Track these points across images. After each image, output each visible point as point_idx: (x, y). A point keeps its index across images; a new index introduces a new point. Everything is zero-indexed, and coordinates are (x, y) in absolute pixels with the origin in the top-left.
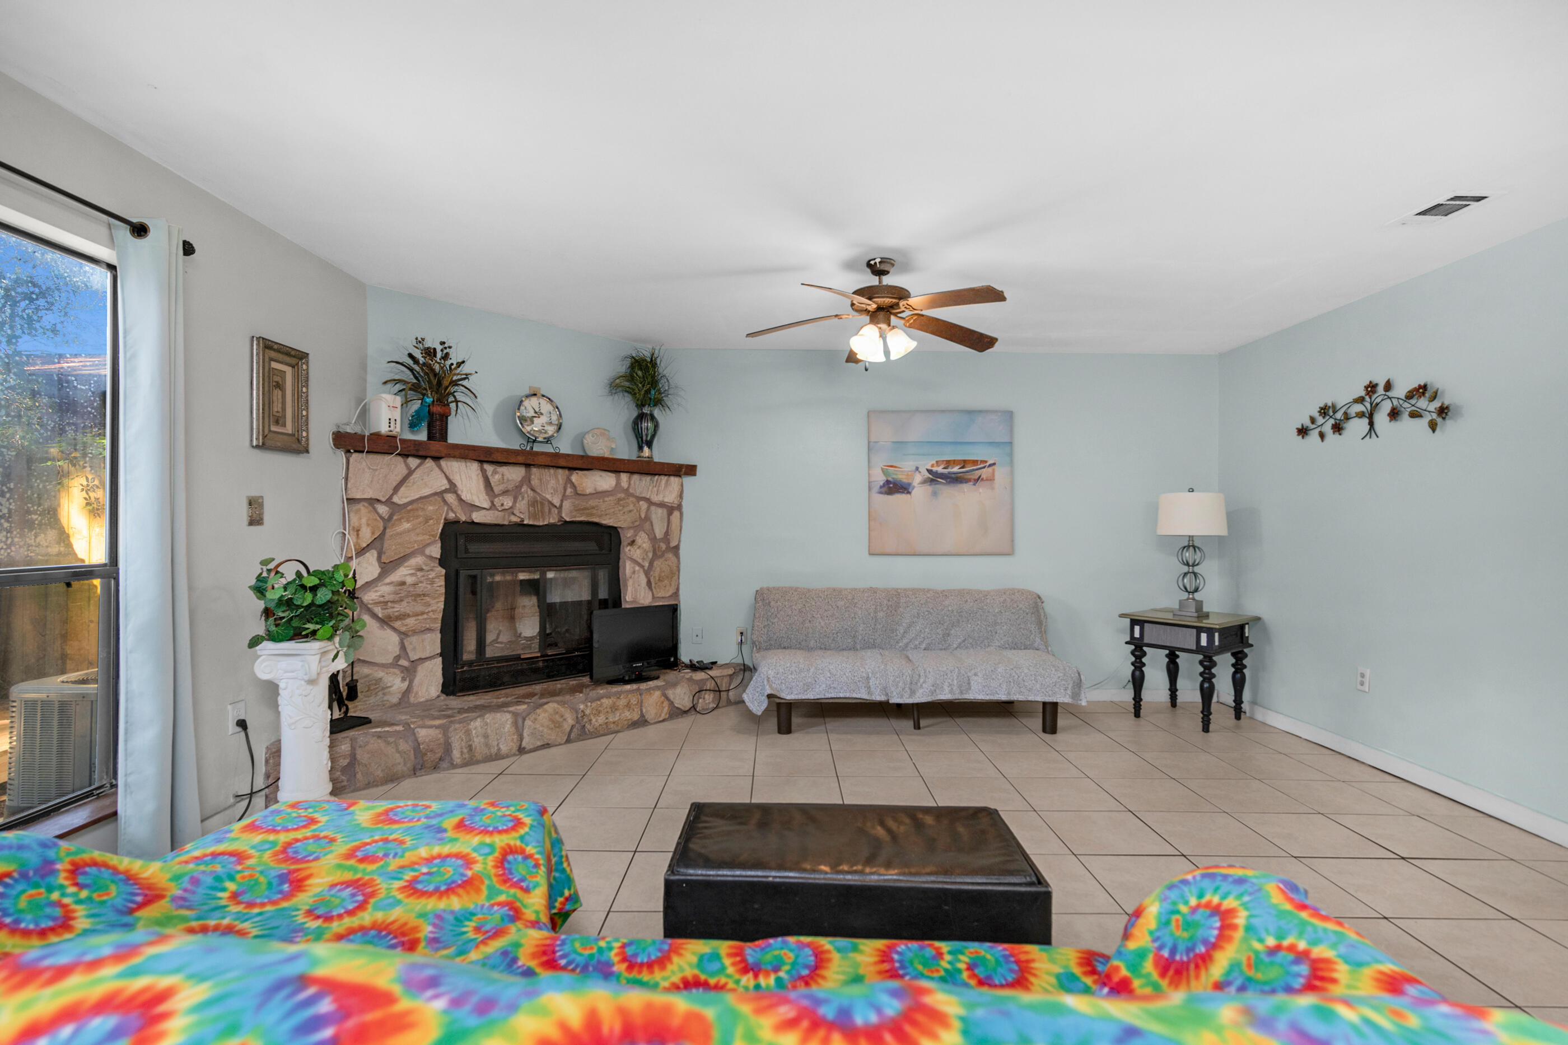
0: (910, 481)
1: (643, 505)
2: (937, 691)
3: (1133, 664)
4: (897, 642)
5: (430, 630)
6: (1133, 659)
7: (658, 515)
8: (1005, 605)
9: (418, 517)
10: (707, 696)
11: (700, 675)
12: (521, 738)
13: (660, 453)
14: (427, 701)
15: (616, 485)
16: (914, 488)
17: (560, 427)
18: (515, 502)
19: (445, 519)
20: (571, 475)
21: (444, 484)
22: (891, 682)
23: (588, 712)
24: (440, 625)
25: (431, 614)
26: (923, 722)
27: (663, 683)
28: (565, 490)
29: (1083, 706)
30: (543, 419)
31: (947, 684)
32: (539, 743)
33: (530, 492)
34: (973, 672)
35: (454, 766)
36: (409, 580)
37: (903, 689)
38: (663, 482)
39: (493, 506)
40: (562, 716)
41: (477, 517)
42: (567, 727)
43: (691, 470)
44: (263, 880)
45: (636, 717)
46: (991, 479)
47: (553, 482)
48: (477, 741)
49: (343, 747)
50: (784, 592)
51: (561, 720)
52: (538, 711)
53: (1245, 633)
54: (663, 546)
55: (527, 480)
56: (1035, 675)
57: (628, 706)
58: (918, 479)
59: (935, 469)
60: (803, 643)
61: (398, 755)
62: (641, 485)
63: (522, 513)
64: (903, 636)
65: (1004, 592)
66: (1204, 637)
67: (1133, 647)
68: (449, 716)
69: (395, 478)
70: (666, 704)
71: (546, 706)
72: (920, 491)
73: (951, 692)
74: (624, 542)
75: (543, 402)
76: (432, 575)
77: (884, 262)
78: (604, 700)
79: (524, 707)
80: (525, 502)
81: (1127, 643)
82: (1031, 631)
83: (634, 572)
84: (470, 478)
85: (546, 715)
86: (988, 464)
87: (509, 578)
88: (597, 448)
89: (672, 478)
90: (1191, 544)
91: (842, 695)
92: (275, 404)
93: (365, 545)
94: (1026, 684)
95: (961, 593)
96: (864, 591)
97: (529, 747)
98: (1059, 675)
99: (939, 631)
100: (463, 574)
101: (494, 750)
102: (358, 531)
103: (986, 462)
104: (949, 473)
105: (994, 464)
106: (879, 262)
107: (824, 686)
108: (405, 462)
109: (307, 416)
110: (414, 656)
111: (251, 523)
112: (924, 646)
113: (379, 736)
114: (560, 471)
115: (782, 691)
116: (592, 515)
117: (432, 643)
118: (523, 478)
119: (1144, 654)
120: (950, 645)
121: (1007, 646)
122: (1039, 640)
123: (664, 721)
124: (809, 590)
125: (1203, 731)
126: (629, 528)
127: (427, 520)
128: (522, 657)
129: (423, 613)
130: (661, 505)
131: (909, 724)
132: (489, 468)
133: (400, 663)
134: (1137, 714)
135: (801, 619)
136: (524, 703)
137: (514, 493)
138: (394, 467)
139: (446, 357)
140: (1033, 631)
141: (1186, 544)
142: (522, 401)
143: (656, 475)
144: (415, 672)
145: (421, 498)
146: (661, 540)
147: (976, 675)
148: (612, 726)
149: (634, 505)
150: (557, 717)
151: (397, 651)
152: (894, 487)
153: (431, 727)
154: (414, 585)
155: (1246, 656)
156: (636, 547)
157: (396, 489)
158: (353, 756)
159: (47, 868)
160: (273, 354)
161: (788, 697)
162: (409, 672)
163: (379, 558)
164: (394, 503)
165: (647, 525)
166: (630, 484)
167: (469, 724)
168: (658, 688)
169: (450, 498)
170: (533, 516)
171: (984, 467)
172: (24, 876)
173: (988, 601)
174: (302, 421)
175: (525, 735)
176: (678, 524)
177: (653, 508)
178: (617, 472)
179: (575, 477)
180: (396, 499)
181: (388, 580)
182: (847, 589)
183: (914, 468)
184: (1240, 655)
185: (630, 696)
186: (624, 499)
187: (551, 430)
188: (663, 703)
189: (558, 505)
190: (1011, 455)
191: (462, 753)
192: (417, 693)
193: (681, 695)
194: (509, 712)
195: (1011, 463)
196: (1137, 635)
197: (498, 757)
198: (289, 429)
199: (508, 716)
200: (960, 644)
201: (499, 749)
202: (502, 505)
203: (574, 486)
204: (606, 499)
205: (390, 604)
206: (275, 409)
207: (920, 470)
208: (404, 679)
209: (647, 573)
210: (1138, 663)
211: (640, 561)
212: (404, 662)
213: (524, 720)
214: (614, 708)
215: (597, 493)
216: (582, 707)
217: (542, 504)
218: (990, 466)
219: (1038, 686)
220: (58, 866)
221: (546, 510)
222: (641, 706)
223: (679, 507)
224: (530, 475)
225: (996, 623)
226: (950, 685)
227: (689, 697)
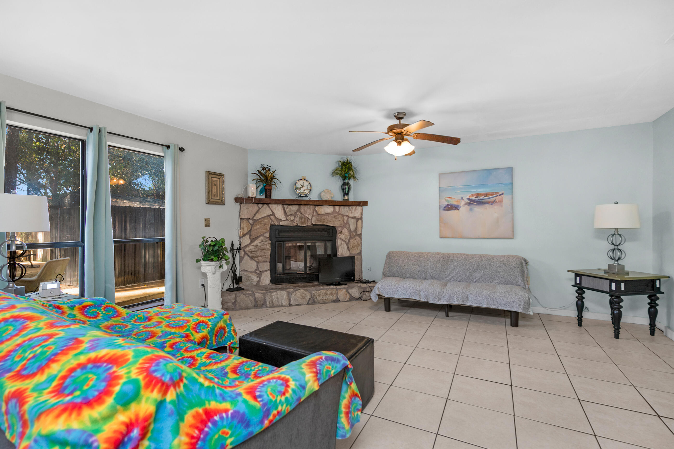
0: (459, 204)
1: (346, 218)
2: (451, 300)
3: (577, 297)
4: (446, 277)
5: (266, 261)
6: (577, 295)
7: (352, 222)
8: (503, 263)
9: (262, 224)
10: (367, 294)
11: (365, 285)
12: (290, 301)
13: (352, 197)
14: (265, 285)
15: (334, 210)
16: (460, 207)
17: (310, 190)
18: (295, 218)
19: (271, 224)
20: (315, 207)
21: (270, 213)
22: (429, 294)
23: (315, 294)
24: (269, 260)
25: (266, 256)
26: (450, 314)
27: (347, 287)
28: (313, 213)
29: (531, 315)
30: (305, 188)
31: (456, 297)
32: (297, 303)
33: (300, 214)
34: (470, 293)
35: (267, 307)
36: (259, 244)
37: (435, 297)
38: (354, 209)
39: (287, 220)
40: (305, 295)
41: (282, 223)
42: (307, 299)
43: (365, 203)
44: (143, 317)
45: (335, 298)
46: (501, 202)
47: (309, 210)
48: (275, 300)
49: (233, 296)
50: (398, 253)
51: (305, 296)
52: (296, 292)
53: (656, 285)
54: (354, 234)
55: (299, 210)
56: (503, 297)
57: (332, 294)
58: (463, 203)
59: (471, 198)
60: (404, 275)
61: (249, 301)
62: (344, 210)
63: (297, 222)
64: (449, 275)
65: (504, 256)
66: (613, 285)
67: (577, 288)
68: (266, 290)
69: (254, 212)
70: (348, 295)
71: (299, 291)
72: (464, 209)
73: (458, 301)
74: (338, 232)
75: (305, 182)
76: (266, 243)
77: (399, 114)
78: (321, 291)
79: (292, 290)
80: (298, 218)
81: (573, 286)
82: (516, 276)
83: (342, 244)
84: (279, 210)
85: (299, 294)
86: (499, 194)
87: (294, 245)
88: (326, 197)
89: (358, 207)
90: (616, 232)
91: (408, 297)
92: (214, 190)
93: (245, 233)
94: (497, 301)
95: (480, 256)
96: (433, 254)
97: (293, 304)
98: (516, 298)
99: (467, 273)
100: (277, 243)
101: (280, 304)
102: (243, 228)
103: (498, 193)
104: (478, 200)
105: (503, 194)
106: (397, 114)
107: (400, 293)
108: (258, 206)
109: (224, 193)
110: (261, 270)
111: (206, 226)
112: (458, 280)
113: (244, 294)
114: (311, 206)
115: (384, 293)
116: (324, 222)
117: (267, 266)
118: (298, 209)
119: (584, 292)
120: (472, 280)
121: (502, 283)
122: (521, 281)
123: (347, 301)
124: (409, 253)
125: (615, 337)
126: (339, 227)
127: (265, 224)
128: (298, 273)
129: (263, 256)
130: (353, 218)
131: (443, 314)
132: (286, 206)
133: (257, 272)
134: (580, 324)
135: (403, 265)
136: (293, 289)
137: (295, 215)
138: (254, 207)
139: (269, 170)
140: (518, 277)
141: (613, 233)
142: (296, 182)
143: (351, 206)
144: (261, 275)
145: (263, 217)
146: (353, 231)
147: (471, 294)
148: (325, 301)
149: (341, 218)
150: (304, 295)
151: (256, 268)
152: (450, 207)
153: (260, 293)
154: (261, 246)
155: (658, 298)
156: (342, 234)
157: (255, 215)
158: (236, 299)
159: (100, 305)
160: (212, 176)
161: (386, 296)
162: (260, 275)
163: (250, 237)
164: (254, 219)
165: (347, 226)
166: (339, 210)
167: (272, 294)
168: (345, 288)
169: (272, 217)
170: (302, 223)
171: (497, 196)
172: (95, 306)
173: (494, 260)
174: (222, 195)
175: (292, 299)
176: (361, 225)
177: (350, 219)
178: (334, 205)
179: (317, 208)
180: (255, 218)
181: (252, 244)
182: (425, 253)
183: (461, 198)
184: (653, 298)
185: (332, 290)
186: (337, 216)
187: (307, 192)
188: (347, 294)
189: (310, 219)
190: (512, 189)
191: (270, 303)
192: (262, 282)
193: (355, 291)
194: (286, 291)
195: (512, 193)
196: (578, 282)
197: (282, 306)
198: (218, 198)
199: (285, 292)
200: (477, 280)
201: (282, 303)
202: (290, 219)
203: (316, 212)
204: (330, 216)
205: (253, 252)
206: (214, 192)
207: (463, 199)
208: (257, 277)
209: (347, 244)
210: (580, 297)
211: (344, 239)
212: (258, 272)
213: (291, 294)
214: (326, 294)
215: (325, 214)
216: (313, 292)
217: (305, 218)
218: (500, 195)
219: (504, 302)
220: (103, 306)
221: (306, 221)
222: (337, 294)
223: (361, 218)
224: (300, 208)
225: (497, 271)
226: (457, 297)
227: (358, 293)
